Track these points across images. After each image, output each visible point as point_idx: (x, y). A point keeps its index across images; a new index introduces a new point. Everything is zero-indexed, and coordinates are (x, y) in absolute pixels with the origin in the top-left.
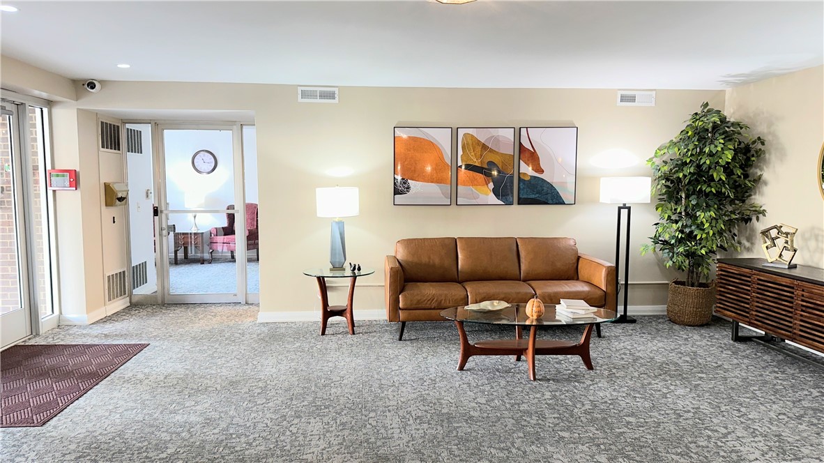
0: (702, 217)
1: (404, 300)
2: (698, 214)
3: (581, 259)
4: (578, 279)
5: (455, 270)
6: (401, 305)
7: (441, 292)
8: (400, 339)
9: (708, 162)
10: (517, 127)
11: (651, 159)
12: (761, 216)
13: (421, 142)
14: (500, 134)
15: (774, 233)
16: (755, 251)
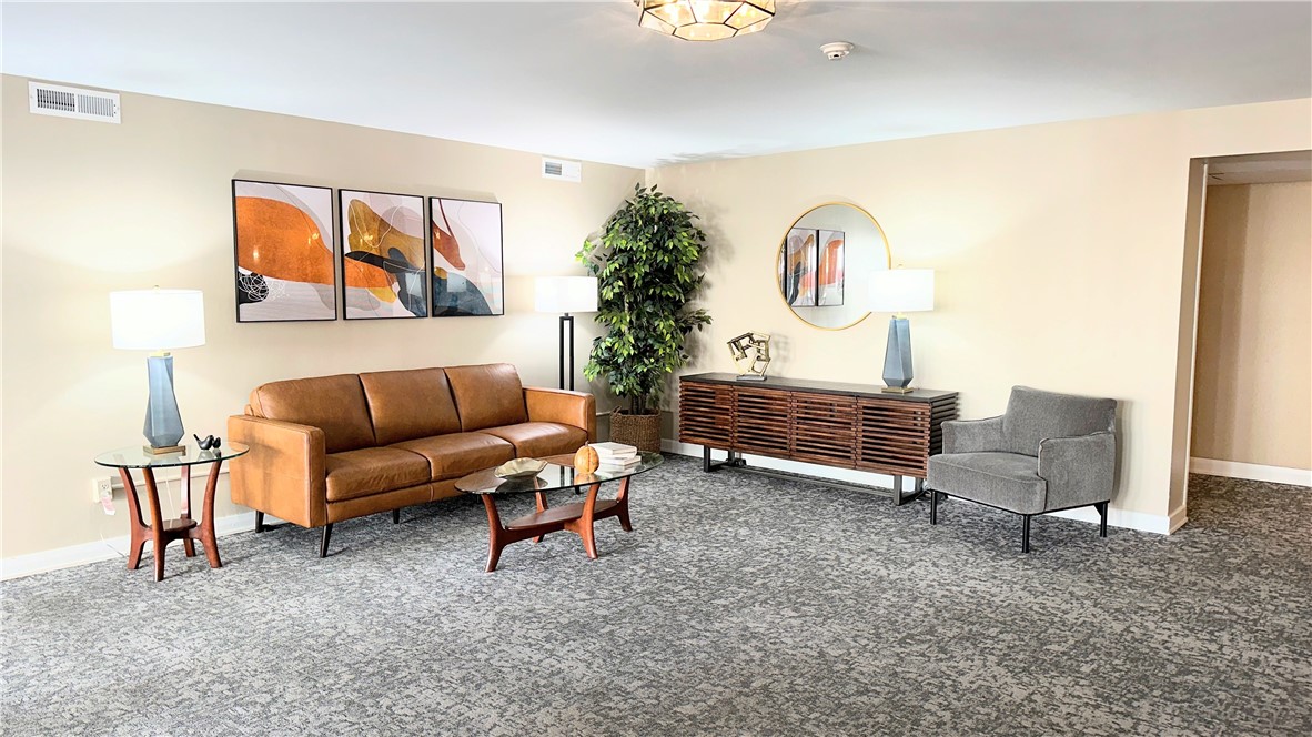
0: (661, 326)
1: (333, 487)
2: (656, 323)
3: (528, 394)
4: (528, 421)
5: (368, 426)
6: (329, 495)
7: (389, 463)
8: (325, 556)
9: (666, 259)
10: (426, 197)
11: (579, 255)
12: (704, 324)
13: (282, 210)
14: (403, 205)
15: (744, 342)
16: (699, 365)
